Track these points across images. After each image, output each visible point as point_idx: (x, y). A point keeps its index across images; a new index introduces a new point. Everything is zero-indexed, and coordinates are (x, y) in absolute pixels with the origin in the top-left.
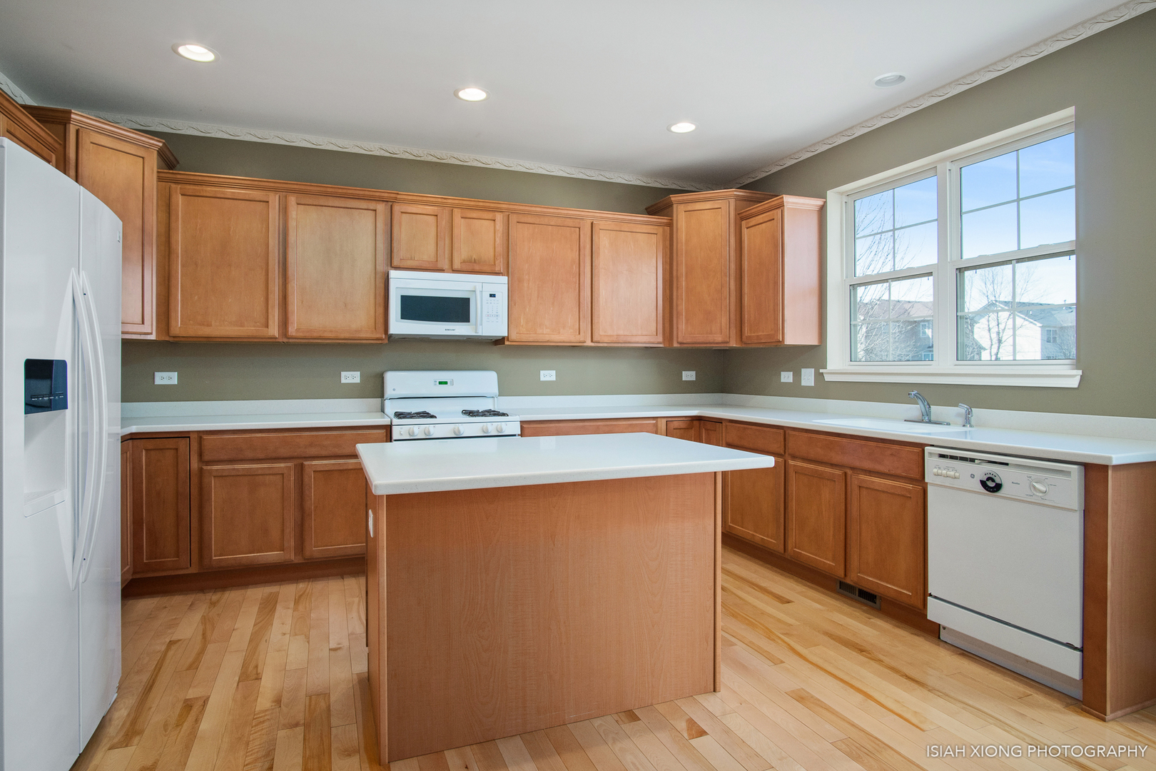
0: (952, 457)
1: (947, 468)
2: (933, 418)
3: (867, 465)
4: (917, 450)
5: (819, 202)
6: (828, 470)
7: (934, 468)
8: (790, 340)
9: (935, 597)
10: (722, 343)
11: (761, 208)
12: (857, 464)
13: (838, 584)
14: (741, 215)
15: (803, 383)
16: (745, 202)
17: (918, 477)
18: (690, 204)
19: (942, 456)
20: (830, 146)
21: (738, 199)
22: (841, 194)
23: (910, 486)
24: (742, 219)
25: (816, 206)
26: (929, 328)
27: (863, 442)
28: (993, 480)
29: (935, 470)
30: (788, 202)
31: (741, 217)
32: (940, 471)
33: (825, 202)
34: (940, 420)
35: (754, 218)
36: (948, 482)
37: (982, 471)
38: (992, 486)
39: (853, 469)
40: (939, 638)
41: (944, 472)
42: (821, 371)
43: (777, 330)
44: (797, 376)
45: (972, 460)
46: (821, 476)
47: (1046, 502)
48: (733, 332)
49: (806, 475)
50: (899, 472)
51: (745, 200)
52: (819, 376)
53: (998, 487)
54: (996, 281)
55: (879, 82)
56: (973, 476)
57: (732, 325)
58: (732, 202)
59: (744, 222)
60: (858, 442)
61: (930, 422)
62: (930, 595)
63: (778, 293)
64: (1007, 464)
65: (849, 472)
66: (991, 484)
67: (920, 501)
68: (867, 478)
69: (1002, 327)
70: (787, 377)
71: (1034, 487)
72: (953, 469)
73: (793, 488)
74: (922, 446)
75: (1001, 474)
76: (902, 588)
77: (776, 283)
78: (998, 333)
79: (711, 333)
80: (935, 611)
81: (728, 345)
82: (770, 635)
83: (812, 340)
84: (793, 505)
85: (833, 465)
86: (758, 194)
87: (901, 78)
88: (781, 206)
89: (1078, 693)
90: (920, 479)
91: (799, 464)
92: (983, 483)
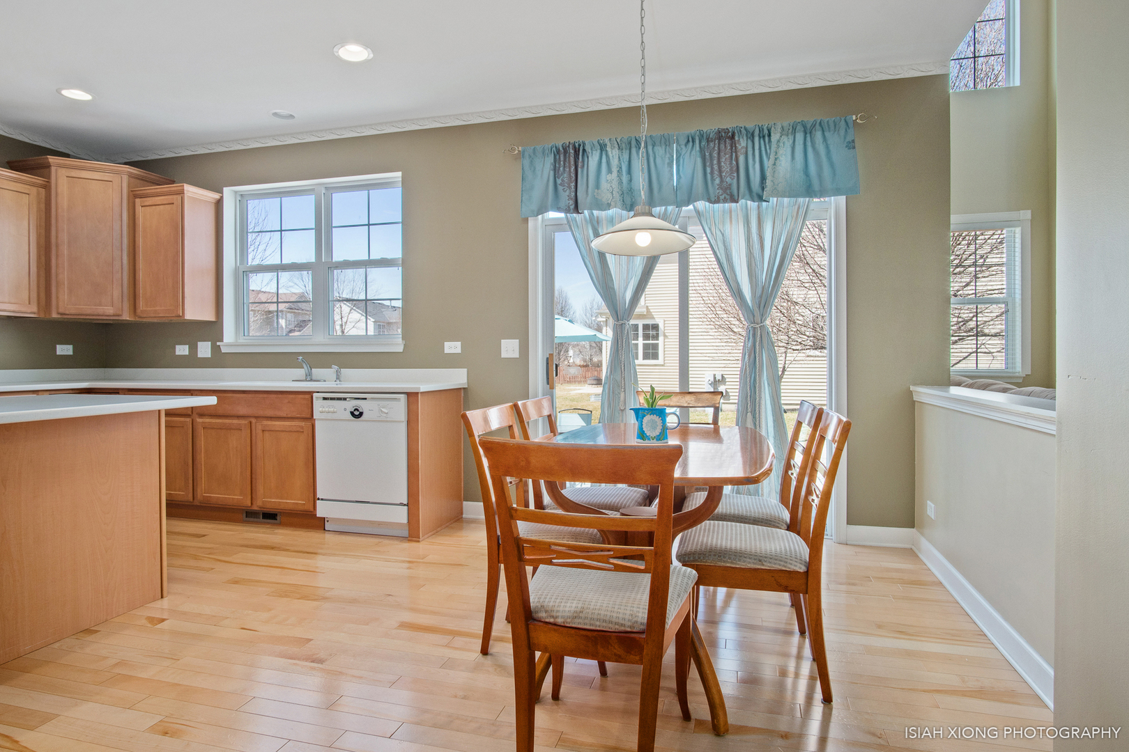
0: (332, 399)
1: (329, 407)
2: (314, 378)
3: (270, 413)
4: (308, 396)
5: (217, 196)
6: (235, 421)
7: (319, 406)
8: (190, 315)
9: (322, 499)
10: (114, 316)
11: (158, 190)
12: (261, 413)
13: (245, 515)
14: (135, 193)
15: (200, 355)
16: (138, 181)
17: (309, 416)
18: (73, 170)
19: (325, 399)
20: (227, 150)
21: (131, 176)
22: (236, 192)
23: (303, 424)
24: (136, 196)
25: (214, 199)
26: (282, 318)
27: (265, 396)
28: (358, 410)
29: (321, 409)
30: (188, 191)
31: (134, 196)
32: (324, 409)
33: (222, 197)
34: (318, 379)
35: (151, 198)
36: (329, 416)
37: (350, 405)
38: (357, 414)
39: (256, 417)
40: (325, 529)
41: (327, 409)
42: (218, 343)
43: (177, 306)
44: (193, 349)
45: (345, 399)
46: (229, 428)
47: (388, 419)
48: (126, 305)
49: (214, 428)
50: (294, 415)
51: (139, 179)
52: (216, 349)
53: (361, 414)
54: (339, 280)
55: (275, 114)
56: (345, 410)
57: (125, 299)
58: (125, 178)
59: (138, 200)
60: (261, 396)
61: (311, 380)
62: (319, 499)
63: (178, 271)
64: (366, 399)
65: (254, 421)
66: (357, 413)
67: (310, 435)
68: (269, 423)
69: (344, 320)
70: (182, 350)
71: (381, 411)
72: (333, 407)
73: (202, 443)
74: (310, 393)
75: (363, 405)
76: (298, 500)
77: (176, 263)
78: (342, 325)
79: (100, 305)
80: (322, 510)
81: (120, 318)
82: (196, 557)
83: (209, 316)
84: (202, 457)
85: (239, 417)
86: (153, 176)
87: (292, 116)
88: (181, 193)
89: (406, 533)
90: (310, 418)
91: (207, 420)
92: (352, 413)
